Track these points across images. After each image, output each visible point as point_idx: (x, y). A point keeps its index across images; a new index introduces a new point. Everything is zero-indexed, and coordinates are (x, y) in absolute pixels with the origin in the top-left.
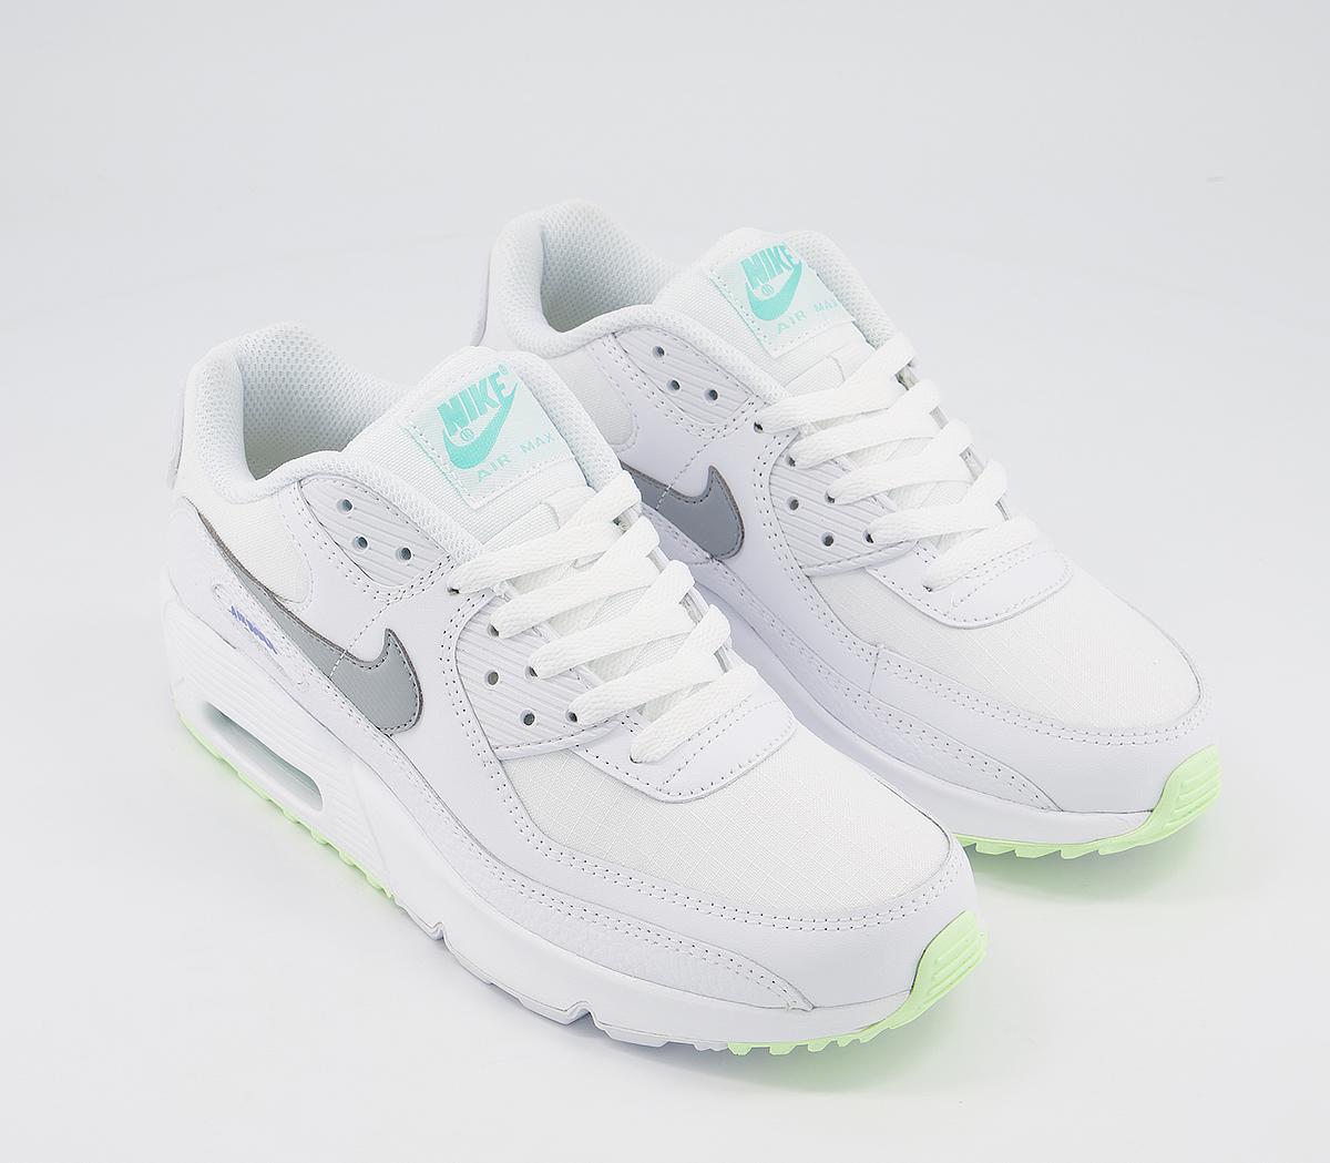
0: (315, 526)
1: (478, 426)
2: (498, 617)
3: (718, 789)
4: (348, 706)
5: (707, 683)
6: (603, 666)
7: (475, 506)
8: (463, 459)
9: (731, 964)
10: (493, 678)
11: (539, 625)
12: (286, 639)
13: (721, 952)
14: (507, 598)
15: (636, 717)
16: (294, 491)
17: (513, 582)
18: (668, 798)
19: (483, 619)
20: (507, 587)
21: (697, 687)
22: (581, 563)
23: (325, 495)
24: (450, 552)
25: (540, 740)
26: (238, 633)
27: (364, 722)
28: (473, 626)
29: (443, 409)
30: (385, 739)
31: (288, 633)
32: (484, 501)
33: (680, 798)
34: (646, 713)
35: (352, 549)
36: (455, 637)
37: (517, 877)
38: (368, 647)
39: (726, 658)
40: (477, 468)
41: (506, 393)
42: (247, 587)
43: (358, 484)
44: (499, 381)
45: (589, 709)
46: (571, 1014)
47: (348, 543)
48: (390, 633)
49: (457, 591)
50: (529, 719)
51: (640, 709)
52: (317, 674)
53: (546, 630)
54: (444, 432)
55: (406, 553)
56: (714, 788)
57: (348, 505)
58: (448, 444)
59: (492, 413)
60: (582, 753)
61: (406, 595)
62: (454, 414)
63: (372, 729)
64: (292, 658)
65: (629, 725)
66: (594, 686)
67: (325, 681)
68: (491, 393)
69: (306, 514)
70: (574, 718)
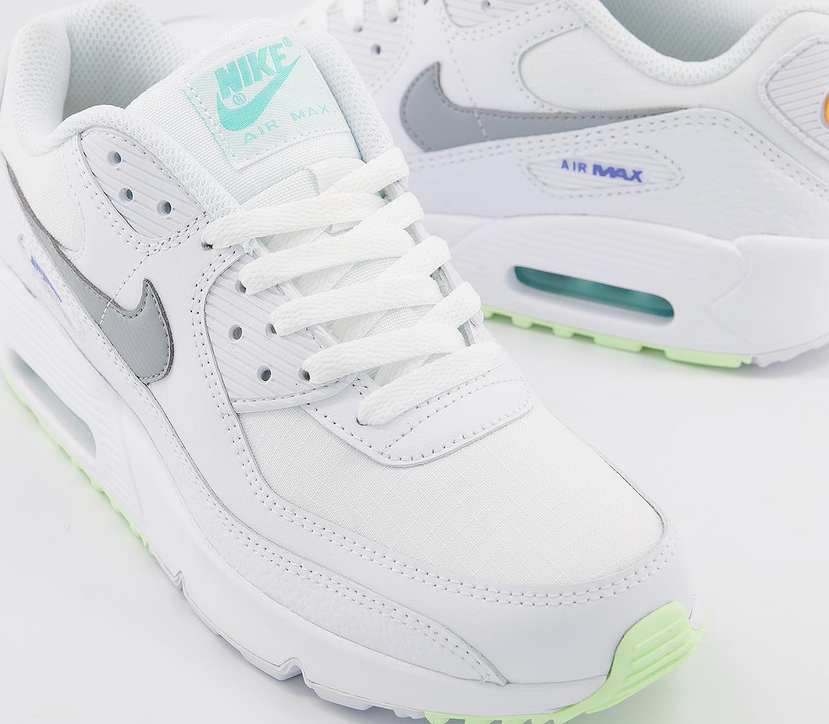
0: (88, 176)
1: (250, 92)
2: (246, 273)
3: (439, 458)
4: (113, 354)
5: (444, 355)
6: (340, 329)
7: (238, 166)
8: (233, 121)
9: (427, 631)
10: (237, 333)
11: (283, 284)
12: (66, 287)
13: (420, 618)
14: (255, 255)
15: (367, 380)
16: (74, 143)
17: (265, 241)
18: (388, 462)
19: (231, 274)
20: (256, 245)
21: (432, 357)
22: (335, 229)
23: (101, 147)
24: (206, 208)
25: (274, 395)
26: (36, 283)
27: (126, 371)
28: (223, 282)
29: (220, 73)
30: (143, 388)
31: (68, 282)
32: (247, 163)
33: (400, 463)
34: (378, 377)
35: (119, 200)
36: (205, 291)
37: (244, 529)
38: (130, 297)
39: (471, 333)
40: (245, 131)
41: (285, 63)
42: (38, 236)
43: (128, 138)
44: (280, 51)
45: (320, 368)
46: (284, 669)
47: (115, 195)
48: (148, 283)
49: (211, 246)
50: (266, 375)
51: (373, 373)
52: (90, 322)
53: (289, 289)
54: (218, 96)
55: (167, 207)
56: (435, 455)
57: (118, 158)
58: (220, 107)
59: (266, 80)
60: (311, 412)
61: (164, 248)
62: (230, 78)
63: (132, 378)
64: (72, 305)
65: (359, 388)
66: (327, 346)
67: (95, 329)
68: (270, 62)
69: (82, 165)
70: (307, 376)
